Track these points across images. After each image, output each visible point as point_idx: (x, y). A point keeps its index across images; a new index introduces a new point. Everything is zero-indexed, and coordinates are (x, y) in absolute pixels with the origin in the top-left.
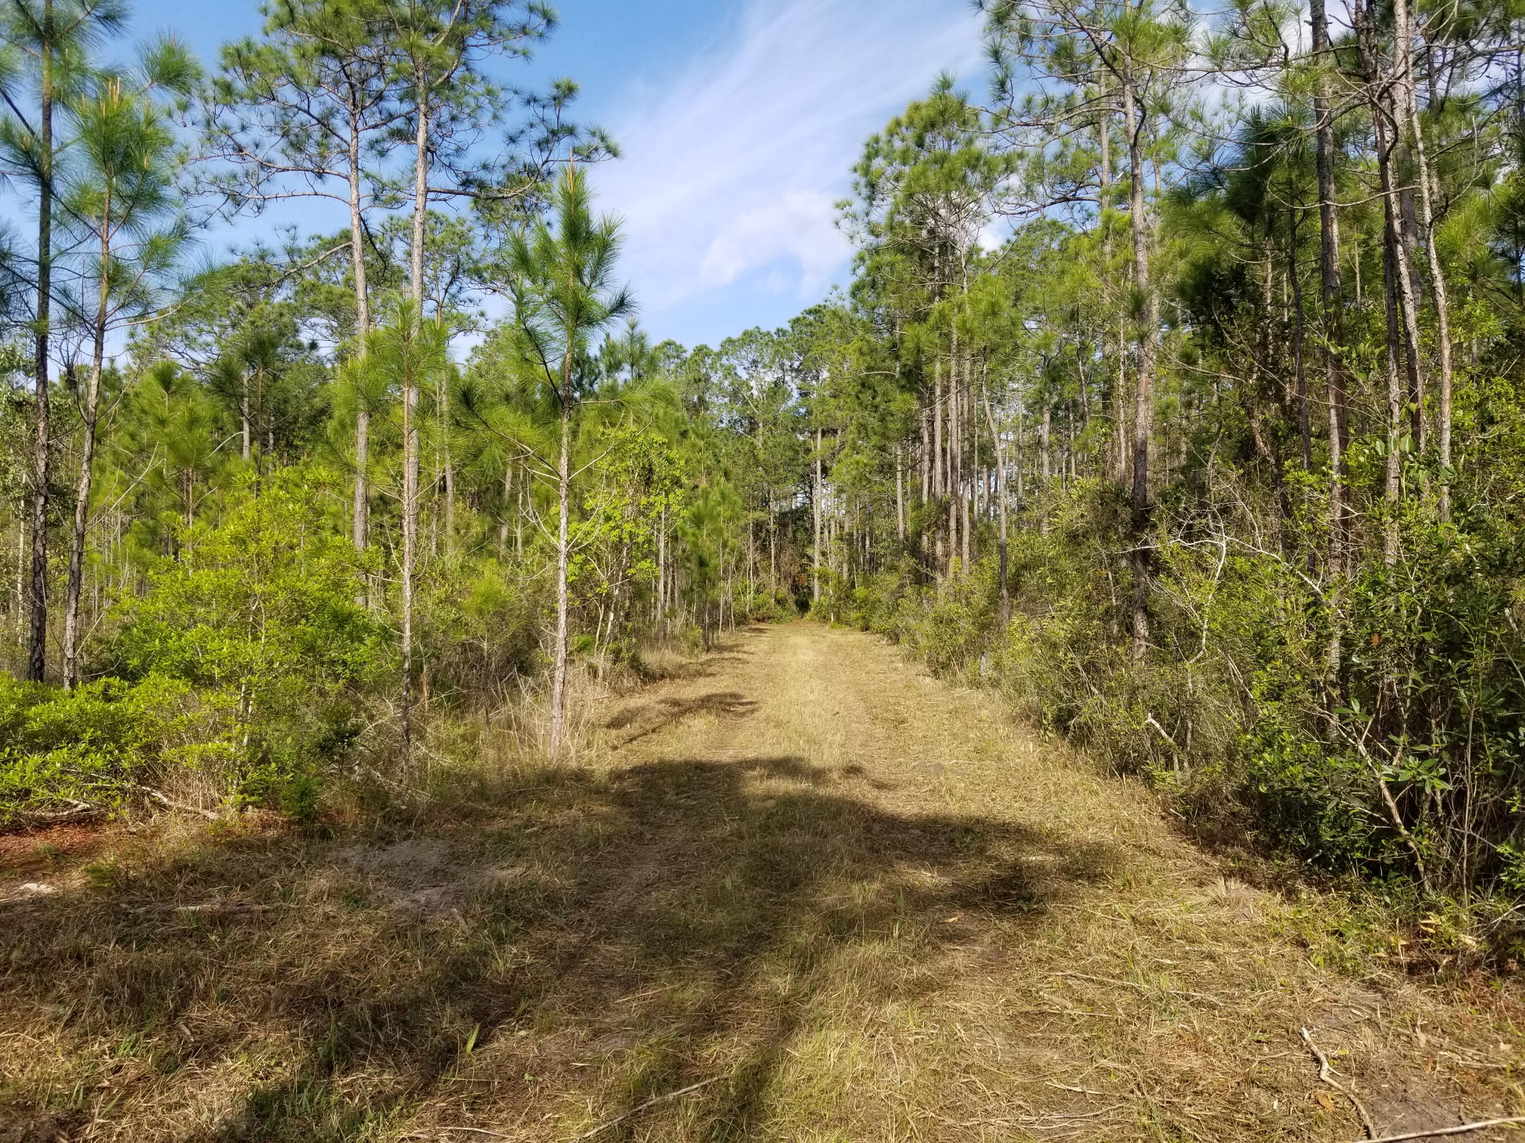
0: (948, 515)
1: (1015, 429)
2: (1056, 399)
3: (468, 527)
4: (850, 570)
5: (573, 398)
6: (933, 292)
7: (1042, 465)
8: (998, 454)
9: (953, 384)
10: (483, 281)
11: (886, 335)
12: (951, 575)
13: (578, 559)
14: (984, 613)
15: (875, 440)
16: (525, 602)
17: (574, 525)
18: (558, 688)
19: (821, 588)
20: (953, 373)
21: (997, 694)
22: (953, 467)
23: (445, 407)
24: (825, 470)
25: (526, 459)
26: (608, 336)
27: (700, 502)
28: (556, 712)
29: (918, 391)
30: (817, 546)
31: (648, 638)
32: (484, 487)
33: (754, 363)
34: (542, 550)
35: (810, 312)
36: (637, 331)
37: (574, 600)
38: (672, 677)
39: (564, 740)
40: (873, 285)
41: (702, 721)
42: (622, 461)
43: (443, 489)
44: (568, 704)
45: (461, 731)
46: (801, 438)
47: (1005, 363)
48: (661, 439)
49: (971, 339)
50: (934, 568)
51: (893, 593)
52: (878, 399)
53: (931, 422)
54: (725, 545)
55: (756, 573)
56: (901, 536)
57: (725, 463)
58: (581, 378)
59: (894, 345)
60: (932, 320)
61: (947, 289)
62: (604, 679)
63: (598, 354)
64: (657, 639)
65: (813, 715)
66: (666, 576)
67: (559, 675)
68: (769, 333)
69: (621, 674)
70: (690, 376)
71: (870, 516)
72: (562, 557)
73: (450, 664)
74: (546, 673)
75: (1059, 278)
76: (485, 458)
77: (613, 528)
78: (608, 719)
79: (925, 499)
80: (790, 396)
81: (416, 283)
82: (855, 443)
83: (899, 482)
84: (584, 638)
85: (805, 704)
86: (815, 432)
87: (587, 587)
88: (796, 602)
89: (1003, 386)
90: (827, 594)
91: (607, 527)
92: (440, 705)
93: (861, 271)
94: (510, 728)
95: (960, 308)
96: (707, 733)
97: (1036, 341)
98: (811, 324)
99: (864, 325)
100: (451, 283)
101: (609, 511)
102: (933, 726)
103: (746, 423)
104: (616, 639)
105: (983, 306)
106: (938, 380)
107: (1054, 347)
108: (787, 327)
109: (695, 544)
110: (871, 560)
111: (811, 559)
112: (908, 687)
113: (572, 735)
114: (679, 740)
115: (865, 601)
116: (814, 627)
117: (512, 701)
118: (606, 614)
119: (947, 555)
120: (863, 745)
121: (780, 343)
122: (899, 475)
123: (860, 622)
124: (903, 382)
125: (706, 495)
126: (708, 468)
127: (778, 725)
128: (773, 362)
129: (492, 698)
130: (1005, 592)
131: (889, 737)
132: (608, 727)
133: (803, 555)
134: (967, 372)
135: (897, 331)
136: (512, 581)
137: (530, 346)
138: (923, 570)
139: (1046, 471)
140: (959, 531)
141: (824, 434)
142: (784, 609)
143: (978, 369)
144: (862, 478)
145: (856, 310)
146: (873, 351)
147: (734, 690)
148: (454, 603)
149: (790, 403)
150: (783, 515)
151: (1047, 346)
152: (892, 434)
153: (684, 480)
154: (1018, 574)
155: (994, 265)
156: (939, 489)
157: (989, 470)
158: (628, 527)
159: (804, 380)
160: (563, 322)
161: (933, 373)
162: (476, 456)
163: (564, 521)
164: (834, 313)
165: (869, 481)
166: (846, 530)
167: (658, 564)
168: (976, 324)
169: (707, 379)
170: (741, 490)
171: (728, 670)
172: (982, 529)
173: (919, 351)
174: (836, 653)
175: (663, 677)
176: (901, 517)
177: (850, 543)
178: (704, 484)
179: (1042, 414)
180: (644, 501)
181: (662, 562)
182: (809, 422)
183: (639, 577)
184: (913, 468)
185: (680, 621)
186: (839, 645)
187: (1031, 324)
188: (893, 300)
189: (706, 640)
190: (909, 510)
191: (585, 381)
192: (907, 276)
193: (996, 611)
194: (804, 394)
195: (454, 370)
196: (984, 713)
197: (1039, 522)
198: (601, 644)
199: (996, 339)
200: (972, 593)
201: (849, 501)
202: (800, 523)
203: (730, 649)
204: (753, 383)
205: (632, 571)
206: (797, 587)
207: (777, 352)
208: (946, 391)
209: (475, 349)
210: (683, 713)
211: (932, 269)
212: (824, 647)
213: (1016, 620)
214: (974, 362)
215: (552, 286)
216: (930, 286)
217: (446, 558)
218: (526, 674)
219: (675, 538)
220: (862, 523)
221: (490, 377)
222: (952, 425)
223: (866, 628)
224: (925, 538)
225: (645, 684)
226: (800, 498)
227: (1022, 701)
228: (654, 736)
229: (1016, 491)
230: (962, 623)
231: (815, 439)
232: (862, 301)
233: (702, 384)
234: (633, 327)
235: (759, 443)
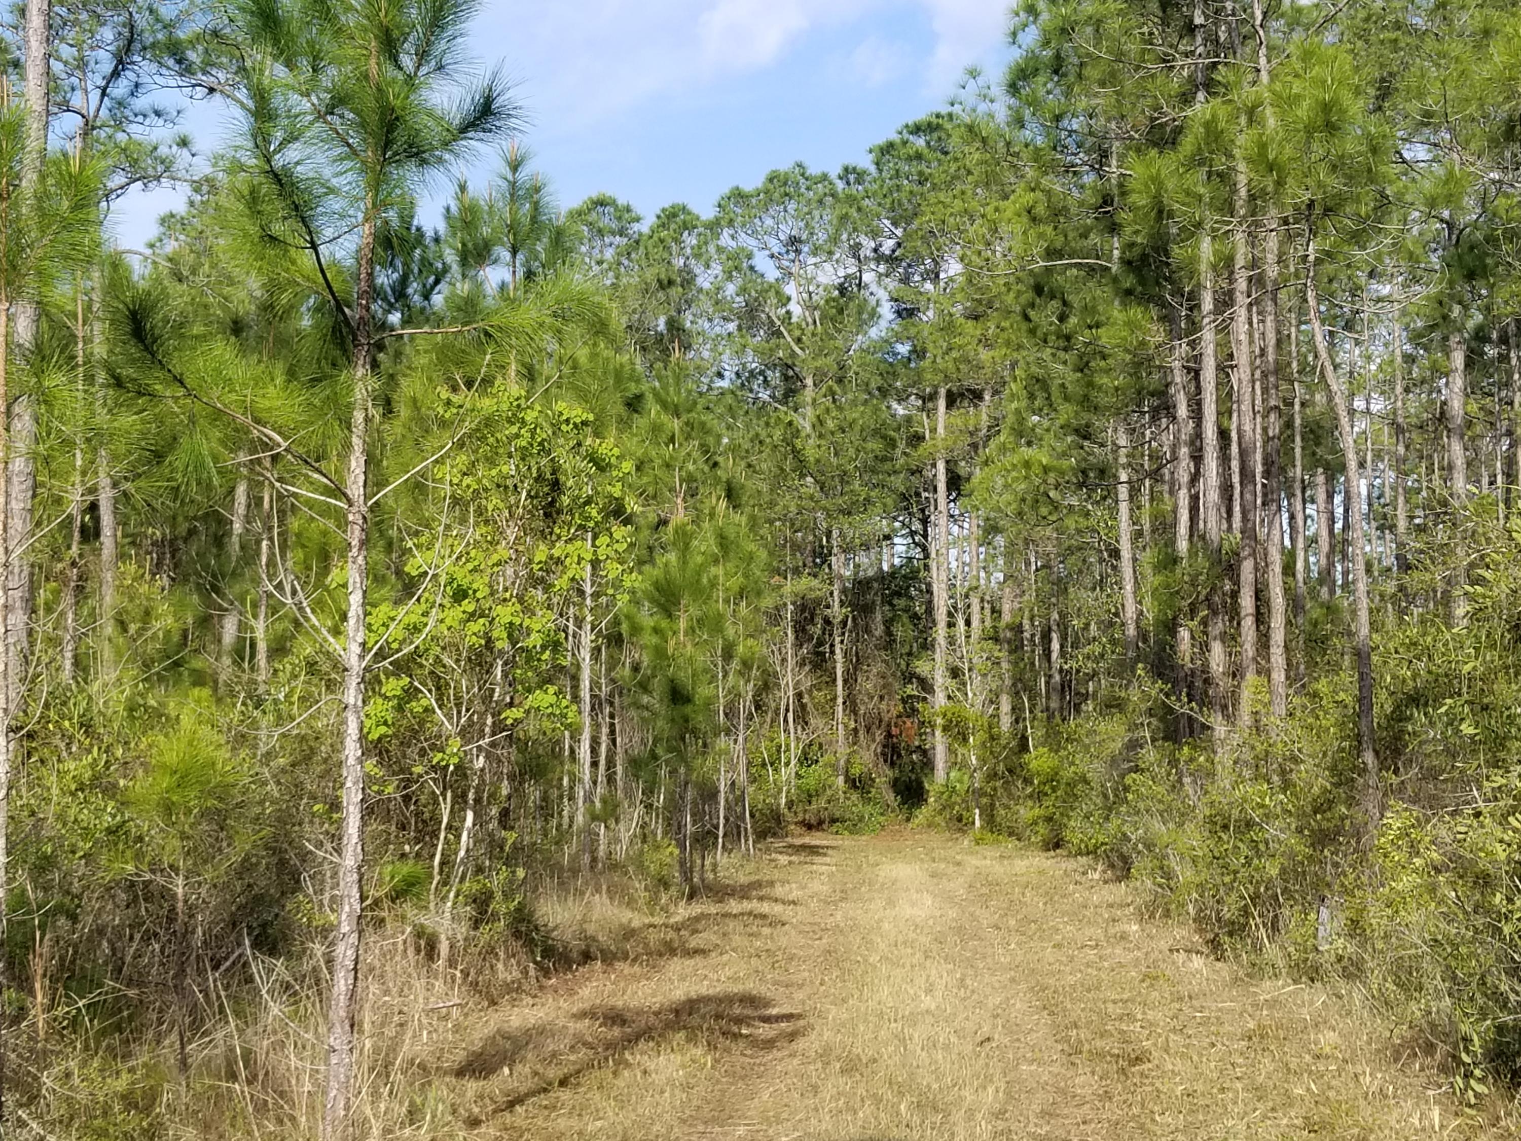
0: (1237, 582)
1: (1386, 386)
2: (1477, 318)
3: (147, 614)
4: (1016, 710)
5: (384, 326)
6: (1191, 79)
7: (1451, 467)
8: (1348, 443)
9: (1241, 285)
10: (186, 68)
11: (1089, 179)
12: (1245, 718)
13: (393, 686)
14: (1323, 806)
15: (1066, 412)
16: (272, 787)
17: (385, 609)
18: (342, 983)
19: (950, 750)
20: (1240, 261)
21: (1357, 994)
22: (1246, 475)
23: (100, 350)
24: (955, 482)
25: (275, 459)
26: (463, 188)
27: (672, 557)
28: (338, 1038)
29: (1163, 304)
30: (939, 655)
31: (555, 869)
32: (183, 528)
33: (794, 242)
34: (311, 667)
35: (917, 129)
36: (523, 174)
37: (384, 782)
38: (609, 958)
39: (355, 1103)
40: (1057, 67)
41: (677, 1058)
42: (491, 462)
43: (90, 533)
44: (367, 1019)
45: (121, 1084)
46: (900, 410)
47: (1357, 238)
48: (578, 413)
49: (1280, 183)
50: (1205, 702)
51: (1113, 761)
52: (1073, 320)
53: (1195, 373)
54: (728, 654)
55: (802, 717)
56: (1131, 631)
57: (730, 467)
58: (404, 281)
59: (1107, 200)
60: (1188, 144)
61: (1222, 74)
62: (452, 963)
63: (442, 227)
64: (575, 872)
65: (931, 1044)
66: (596, 726)
67: (344, 953)
68: (825, 177)
69: (492, 951)
70: (650, 275)
71: (1061, 587)
72: (353, 682)
73: (101, 931)
74: (318, 949)
75: (1478, 47)
76: (179, 459)
77: (472, 616)
78: (459, 1056)
79: (1183, 545)
80: (874, 315)
81: (34, 72)
82: (1021, 421)
83: (1124, 507)
84: (406, 869)
85: (912, 1020)
86: (933, 397)
87: (412, 752)
88: (895, 785)
89: (1355, 291)
90: (963, 765)
91: (454, 614)
92: (75, 1023)
93: (1031, 37)
94: (233, 1076)
95: (1252, 113)
96: (687, 1087)
97: (1428, 186)
98: (919, 157)
99: (1037, 155)
100: (115, 74)
101: (463, 577)
102: (1210, 1068)
103: (774, 376)
104: (479, 870)
105: (1303, 111)
106: (1207, 280)
107: (1469, 202)
108: (866, 162)
109: (660, 653)
110: (1065, 686)
111: (926, 686)
112: (1150, 978)
113: (375, 1095)
114: (622, 1102)
115: (1052, 778)
116: (936, 840)
117: (237, 1014)
118: (457, 813)
119: (1236, 673)
120: (1047, 1114)
121: (851, 200)
122: (1123, 492)
123: (1043, 829)
124: (1129, 282)
125: (684, 540)
126: (690, 479)
127: (850, 1067)
128: (835, 240)
129: (194, 1009)
130: (1369, 758)
131: (1107, 1096)
132: (460, 1073)
133: (909, 677)
134: (1271, 258)
135: (1113, 168)
136: (241, 739)
137: (279, 208)
138: (1180, 706)
139: (1460, 483)
140: (1261, 617)
141: (952, 399)
142: (867, 800)
143: (1294, 252)
144: (1039, 498)
145: (1020, 123)
146: (1057, 213)
147: (751, 986)
148: (111, 790)
149: (874, 333)
150: (862, 585)
151: (1450, 199)
152: (1104, 400)
153: (633, 505)
154: (1398, 717)
155: (1330, 20)
156: (1211, 522)
157: (1330, 479)
158: (505, 614)
159: (905, 280)
160: (354, 152)
161: (1194, 260)
162: (158, 456)
163: (356, 599)
164: (970, 128)
165: (1055, 506)
166: (1007, 618)
167: (576, 699)
168: (1288, 151)
169: (688, 280)
170: (764, 530)
171: (737, 940)
172: (1316, 613)
173: (1161, 212)
174: (985, 901)
175: (587, 957)
176: (1129, 587)
177: (1016, 647)
178: (679, 516)
179: (1447, 353)
180: (541, 553)
181: (585, 693)
182: (919, 373)
183: (532, 728)
184: (1156, 475)
185: (627, 829)
186: (994, 884)
187: (1417, 152)
188: (1103, 99)
189: (687, 874)
190: (1149, 571)
191: (413, 288)
192: (1132, 47)
193: (1351, 802)
194: (906, 313)
195: (116, 264)
196: (1328, 1039)
197: (1447, 600)
198: (445, 883)
199: (1335, 183)
200: (1295, 760)
201: (1010, 554)
202: (901, 603)
203: (744, 892)
204: (790, 289)
205: (514, 713)
206: (895, 749)
207: (844, 218)
208: (1225, 301)
209: (168, 221)
210: (632, 1041)
211: (1190, 29)
212: (958, 886)
213: (1395, 821)
214: (1290, 237)
215: (331, 75)
216: (1184, 68)
217: (96, 687)
218: (273, 952)
219: (615, 640)
220: (1042, 600)
221: (201, 279)
222: (1241, 377)
223: (1055, 844)
224: (1184, 634)
225: (547, 973)
226: (901, 545)
227: (1415, 1009)
228: (565, 1095)
229: (1392, 528)
230: (1272, 830)
231: (931, 413)
232: (1034, 103)
233: (675, 292)
234: (515, 166)
235: (805, 424)
